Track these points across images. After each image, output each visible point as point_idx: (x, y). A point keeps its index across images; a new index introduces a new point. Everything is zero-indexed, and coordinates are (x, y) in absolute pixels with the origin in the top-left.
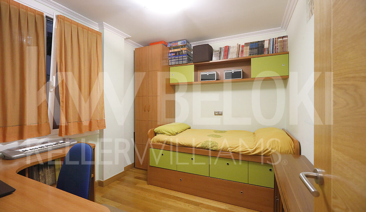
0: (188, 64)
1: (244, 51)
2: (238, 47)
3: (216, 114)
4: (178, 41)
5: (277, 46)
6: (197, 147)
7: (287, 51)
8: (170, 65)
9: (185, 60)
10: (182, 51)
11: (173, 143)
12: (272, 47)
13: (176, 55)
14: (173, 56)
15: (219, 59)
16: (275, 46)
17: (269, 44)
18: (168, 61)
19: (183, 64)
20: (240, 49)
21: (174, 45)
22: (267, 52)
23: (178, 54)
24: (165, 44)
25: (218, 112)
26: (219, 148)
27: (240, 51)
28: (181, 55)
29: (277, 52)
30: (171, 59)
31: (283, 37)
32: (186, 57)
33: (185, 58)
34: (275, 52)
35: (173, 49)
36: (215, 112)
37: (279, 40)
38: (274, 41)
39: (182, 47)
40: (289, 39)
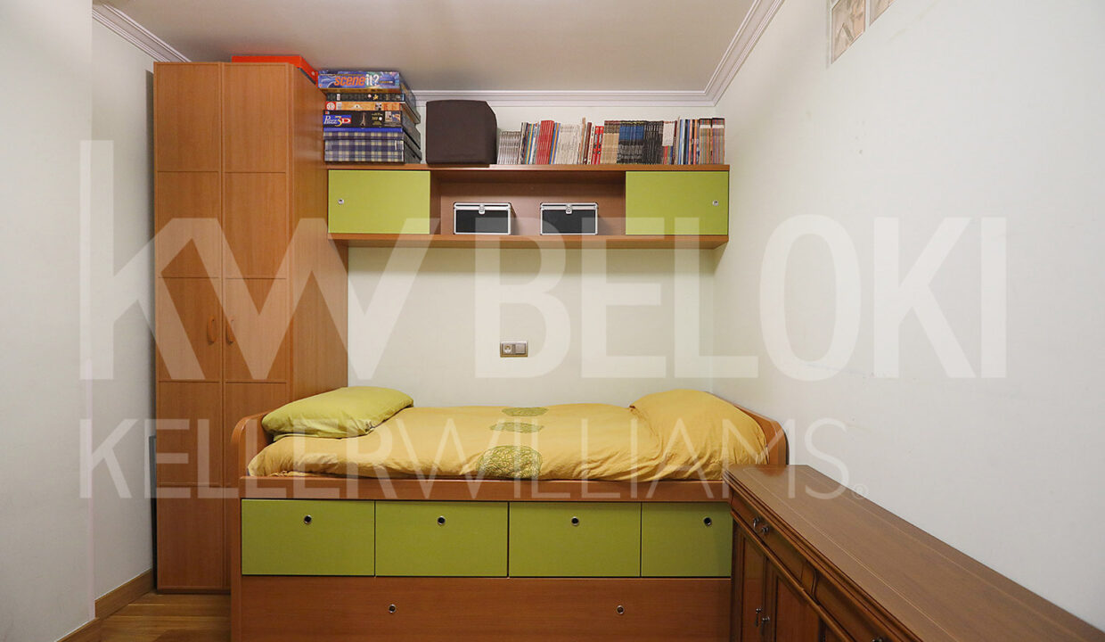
0: (407, 166)
1: (603, 146)
2: (583, 130)
3: (506, 351)
4: (366, 71)
5: (698, 145)
6: (461, 473)
7: (721, 162)
8: (328, 163)
9: (392, 149)
10: (384, 112)
11: (361, 468)
12: (683, 145)
13: (355, 125)
14: (343, 126)
15: (522, 163)
16: (690, 144)
17: (675, 135)
18: (320, 143)
19: (385, 165)
20: (592, 137)
21: (348, 83)
22: (669, 159)
23: (363, 122)
24: (309, 72)
25: (514, 345)
26: (543, 469)
27: (591, 144)
28: (377, 127)
29: (697, 163)
30: (335, 139)
31: (712, 121)
32: (399, 139)
33: (393, 139)
34: (692, 163)
35: (341, 100)
36: (502, 347)
37: (702, 127)
38: (689, 129)
39: (382, 96)
40: (729, 130)
